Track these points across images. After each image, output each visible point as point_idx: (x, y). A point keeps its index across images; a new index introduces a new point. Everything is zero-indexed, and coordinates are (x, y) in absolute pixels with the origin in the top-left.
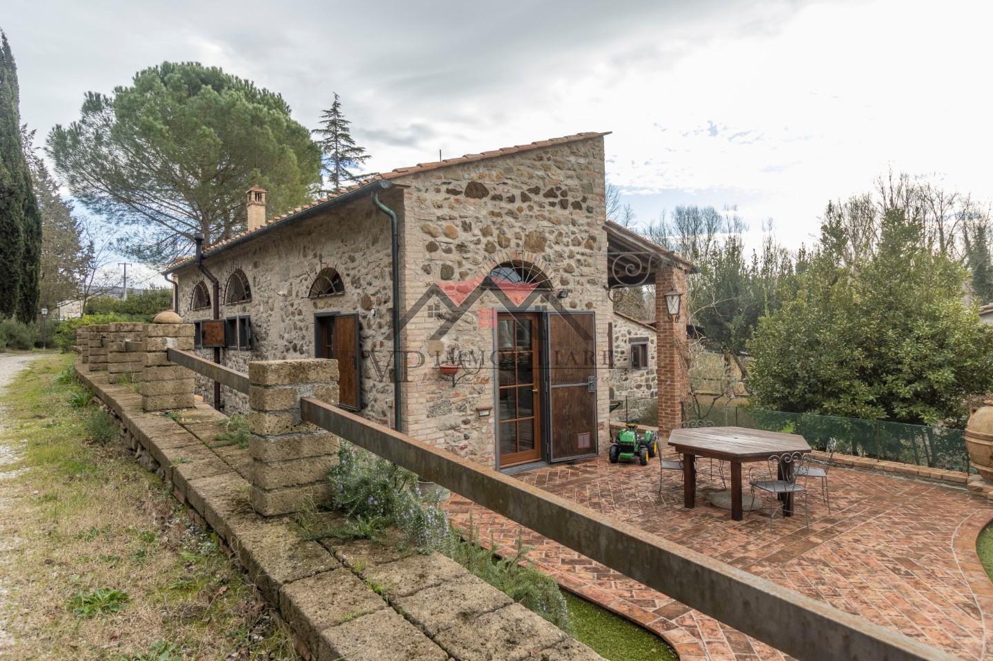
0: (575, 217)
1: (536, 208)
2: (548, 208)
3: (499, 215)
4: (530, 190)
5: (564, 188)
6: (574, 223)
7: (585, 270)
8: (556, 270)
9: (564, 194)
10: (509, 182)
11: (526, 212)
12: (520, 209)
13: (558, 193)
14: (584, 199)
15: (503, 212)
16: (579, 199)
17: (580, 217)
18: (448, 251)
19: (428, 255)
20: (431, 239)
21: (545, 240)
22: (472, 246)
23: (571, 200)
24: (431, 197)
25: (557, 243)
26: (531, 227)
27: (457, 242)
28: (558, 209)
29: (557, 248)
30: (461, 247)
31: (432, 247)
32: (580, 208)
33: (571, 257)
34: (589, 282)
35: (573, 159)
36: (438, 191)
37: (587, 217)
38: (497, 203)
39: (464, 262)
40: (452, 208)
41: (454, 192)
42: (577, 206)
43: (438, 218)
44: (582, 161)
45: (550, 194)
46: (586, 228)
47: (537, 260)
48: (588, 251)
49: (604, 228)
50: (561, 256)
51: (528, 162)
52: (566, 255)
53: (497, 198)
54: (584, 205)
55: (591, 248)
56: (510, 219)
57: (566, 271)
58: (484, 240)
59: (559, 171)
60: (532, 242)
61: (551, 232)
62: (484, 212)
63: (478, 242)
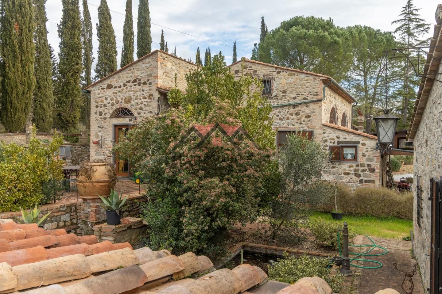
0: (143, 88)
1: (129, 88)
2: (133, 87)
3: (116, 93)
4: (127, 82)
5: (139, 78)
6: (143, 90)
7: (147, 108)
8: (136, 109)
9: (140, 80)
10: (120, 81)
11: (125, 90)
12: (123, 90)
13: (137, 80)
14: (148, 80)
15: (117, 92)
16: (146, 81)
17: (146, 88)
18: (101, 107)
19: (96, 109)
20: (97, 104)
21: (131, 99)
22: (108, 105)
23: (142, 81)
24: (97, 92)
25: (136, 99)
26: (127, 95)
27: (104, 104)
28: (137, 86)
29: (136, 101)
30: (105, 105)
31: (97, 106)
32: (146, 84)
33: (142, 103)
34: (149, 112)
35: (143, 66)
36: (99, 89)
37: (149, 87)
38: (116, 89)
39: (105, 110)
40: (102, 94)
41: (103, 89)
42: (145, 83)
43: (99, 98)
44: (147, 65)
45: (135, 81)
46: (148, 91)
47: (128, 106)
48: (150, 100)
49: (156, 90)
50: (138, 104)
51: (126, 72)
52: (139, 103)
53: (116, 87)
54: (148, 83)
55: (151, 99)
56: (119, 94)
57: (140, 109)
58: (111, 102)
59: (138, 72)
60: (127, 100)
61: (134, 96)
62: (111, 93)
63: (109, 103)
